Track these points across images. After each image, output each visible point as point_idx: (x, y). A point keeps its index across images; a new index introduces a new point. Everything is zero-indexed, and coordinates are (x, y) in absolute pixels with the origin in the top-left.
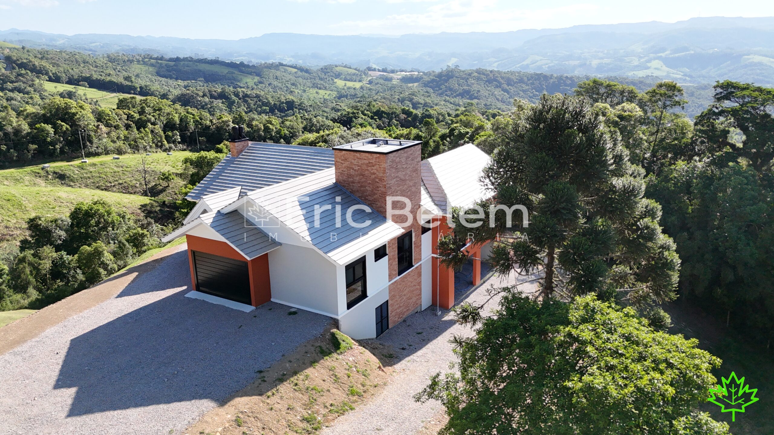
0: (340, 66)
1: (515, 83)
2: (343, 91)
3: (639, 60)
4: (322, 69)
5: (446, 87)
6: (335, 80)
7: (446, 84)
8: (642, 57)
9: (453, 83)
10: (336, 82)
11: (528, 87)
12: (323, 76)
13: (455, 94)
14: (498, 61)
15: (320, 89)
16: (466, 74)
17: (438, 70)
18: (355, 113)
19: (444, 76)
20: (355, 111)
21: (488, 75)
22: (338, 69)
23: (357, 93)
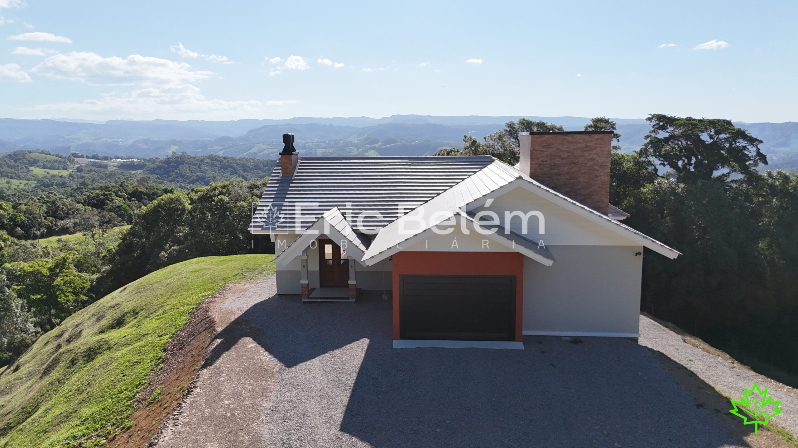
0: (34, 152)
1: (251, 169)
2: (46, 180)
3: (357, 150)
4: (10, 155)
5: (176, 173)
6: (31, 168)
7: (176, 171)
8: (360, 147)
9: (185, 169)
10: (32, 171)
11: (264, 173)
12: (13, 163)
13: (187, 181)
14: (223, 149)
15: (12, 178)
16: (197, 160)
17: (163, 158)
18: (107, 195)
19: (173, 162)
20: (106, 193)
21: (222, 162)
22: (32, 155)
23: (66, 181)
